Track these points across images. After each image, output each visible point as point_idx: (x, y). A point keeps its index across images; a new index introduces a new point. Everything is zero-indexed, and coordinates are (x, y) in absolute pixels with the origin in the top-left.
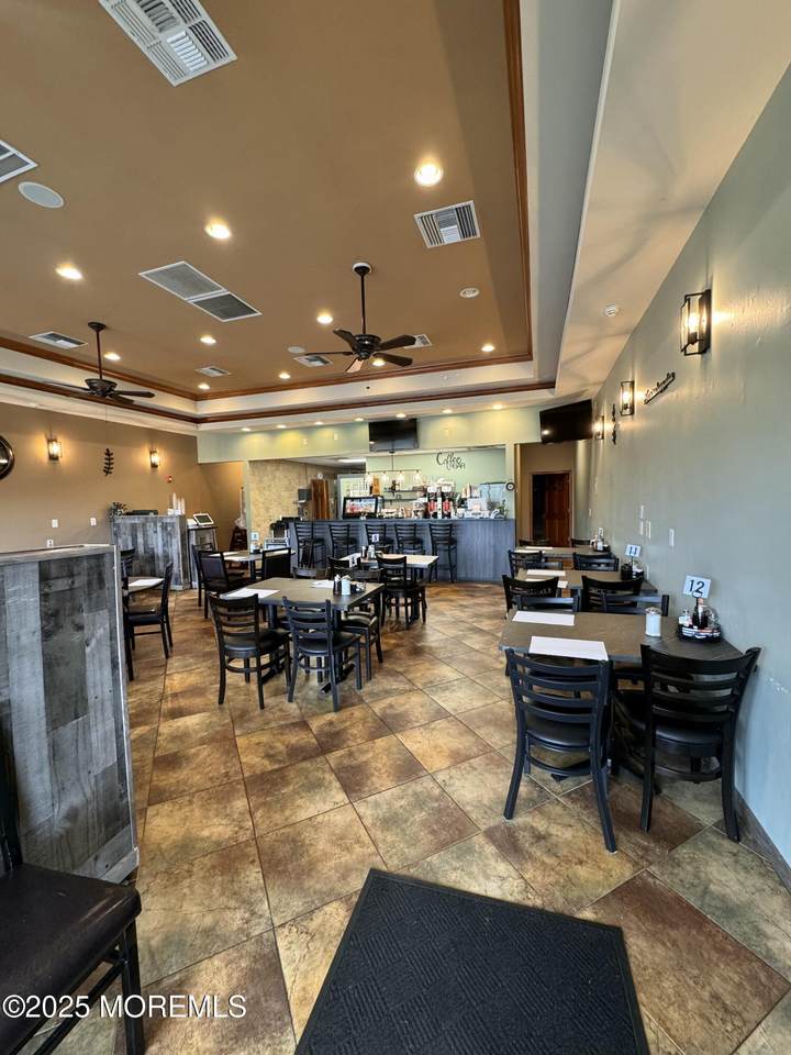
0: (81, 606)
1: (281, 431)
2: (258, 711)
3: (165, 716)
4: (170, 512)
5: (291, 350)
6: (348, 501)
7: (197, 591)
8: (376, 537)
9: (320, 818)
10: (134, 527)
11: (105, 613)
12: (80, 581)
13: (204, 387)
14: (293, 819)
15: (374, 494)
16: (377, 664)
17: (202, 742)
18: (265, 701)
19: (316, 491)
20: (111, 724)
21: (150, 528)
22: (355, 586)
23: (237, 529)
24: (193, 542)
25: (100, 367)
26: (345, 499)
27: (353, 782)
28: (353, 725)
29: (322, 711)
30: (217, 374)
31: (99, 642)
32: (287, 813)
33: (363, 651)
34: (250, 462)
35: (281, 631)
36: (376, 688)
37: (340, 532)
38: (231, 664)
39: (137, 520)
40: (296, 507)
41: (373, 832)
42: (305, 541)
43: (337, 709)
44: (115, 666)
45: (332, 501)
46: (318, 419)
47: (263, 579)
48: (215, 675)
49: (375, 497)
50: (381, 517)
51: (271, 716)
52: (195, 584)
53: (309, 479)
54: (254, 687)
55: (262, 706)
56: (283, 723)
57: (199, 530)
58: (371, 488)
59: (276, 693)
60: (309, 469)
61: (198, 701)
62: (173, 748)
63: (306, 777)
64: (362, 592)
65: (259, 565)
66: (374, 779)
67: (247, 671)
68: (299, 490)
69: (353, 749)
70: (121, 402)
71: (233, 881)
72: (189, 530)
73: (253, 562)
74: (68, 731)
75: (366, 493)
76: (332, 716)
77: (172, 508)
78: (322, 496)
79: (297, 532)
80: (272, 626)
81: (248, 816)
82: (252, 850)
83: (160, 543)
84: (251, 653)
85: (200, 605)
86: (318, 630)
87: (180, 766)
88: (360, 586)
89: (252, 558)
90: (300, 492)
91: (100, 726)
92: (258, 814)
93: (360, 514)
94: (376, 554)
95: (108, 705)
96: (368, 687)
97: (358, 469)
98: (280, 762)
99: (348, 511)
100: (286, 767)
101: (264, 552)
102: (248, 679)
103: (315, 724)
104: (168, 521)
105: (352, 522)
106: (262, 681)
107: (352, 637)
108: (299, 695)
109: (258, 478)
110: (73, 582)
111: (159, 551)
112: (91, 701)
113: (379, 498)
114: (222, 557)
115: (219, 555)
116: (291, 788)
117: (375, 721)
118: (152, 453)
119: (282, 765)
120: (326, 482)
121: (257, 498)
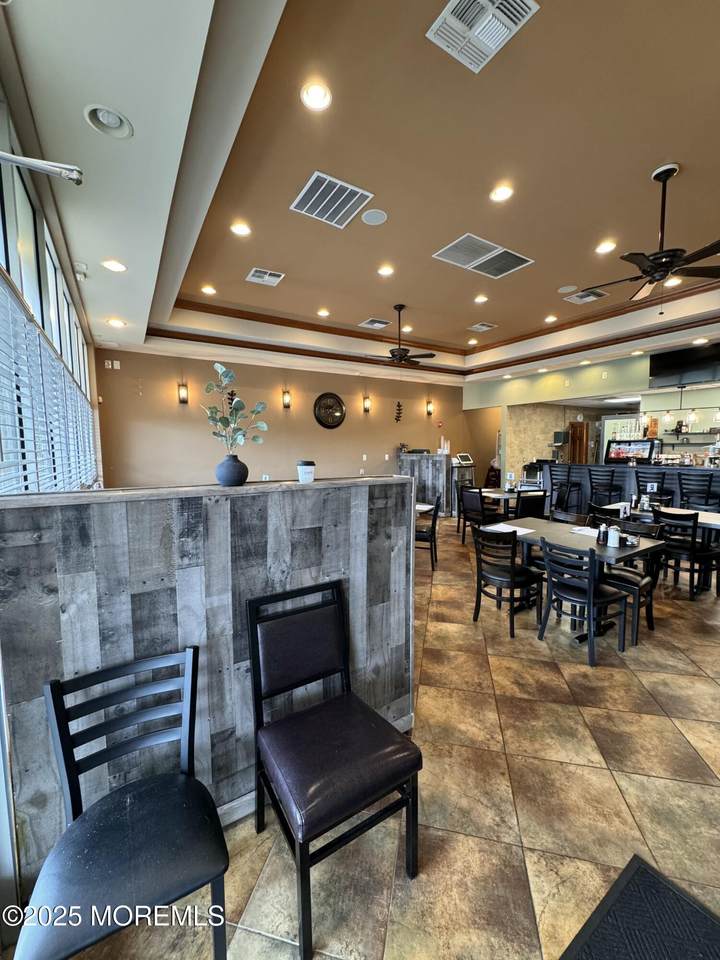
0: (390, 521)
1: (542, 374)
2: (508, 638)
3: (432, 617)
4: (440, 451)
5: (562, 290)
6: (613, 445)
7: (457, 519)
8: (652, 487)
9: (572, 768)
10: (413, 462)
11: (404, 528)
12: (391, 502)
13: (473, 342)
14: (542, 754)
15: (649, 437)
16: (646, 630)
17: (460, 648)
18: (516, 631)
19: (574, 433)
20: (403, 614)
21: (424, 463)
22: (626, 539)
23: (492, 469)
24: (455, 478)
25: (399, 339)
26: (610, 442)
27: (614, 749)
28: (612, 687)
29: (575, 660)
30: (485, 329)
31: (399, 549)
32: (537, 746)
33: (629, 612)
34: (508, 406)
35: (534, 569)
36: (643, 657)
37: (601, 477)
38: (486, 589)
39: (415, 457)
40: (551, 449)
41: (637, 814)
42: (562, 485)
43: (593, 663)
44: (408, 570)
45: (592, 444)
46: (584, 359)
47: (516, 518)
48: (470, 594)
49: (651, 441)
50: (658, 464)
51: (521, 647)
52: (455, 513)
53: (568, 422)
54: (505, 614)
55: (512, 635)
56: (532, 657)
57: (461, 467)
58: (646, 430)
59: (526, 627)
60: (568, 411)
61: (456, 613)
62: (437, 645)
63: (557, 720)
64: (633, 546)
65: (513, 503)
66: (640, 757)
67: (499, 599)
68: (556, 433)
69: (614, 713)
70: (412, 364)
71: (485, 781)
72: (453, 467)
73: (507, 501)
74: (378, 609)
75: (639, 436)
76: (586, 669)
77: (440, 447)
78: (581, 439)
79: (551, 475)
80: (525, 562)
81: (499, 730)
82: (502, 762)
83: (430, 478)
84: (505, 584)
85: (458, 531)
86: (574, 576)
87: (443, 663)
88: (631, 539)
89: (507, 496)
90: (557, 435)
91: (396, 613)
92: (509, 733)
93: (628, 459)
94: (650, 506)
95: (402, 599)
96: (631, 652)
97: (631, 409)
98: (529, 693)
99: (613, 455)
100: (536, 701)
101: (519, 492)
102: (499, 606)
103: (569, 671)
104: (438, 459)
105: (618, 468)
106: (513, 612)
107: (616, 593)
108: (549, 635)
109: (514, 422)
110: (387, 503)
111: (429, 483)
112: (392, 592)
113: (656, 442)
114: (481, 492)
115: (478, 490)
116: (541, 723)
117: (642, 693)
118: (429, 403)
119: (530, 698)
120: (587, 425)
121: (513, 440)
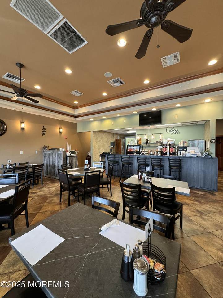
1: (104, 119)
10: (49, 154)
13: (76, 102)
15: (139, 144)
19: (117, 143)
21: (54, 155)
23: (88, 156)
26: (128, 146)
30: (78, 94)
34: (93, 132)
37: (125, 160)
40: (109, 149)
45: (122, 147)
46: (118, 113)
53: (115, 139)
57: (71, 157)
60: (115, 135)
68: (111, 142)
72: (67, 157)
75: (136, 144)
78: (119, 145)
83: (57, 162)
93: (134, 152)
97: (133, 135)
99: (129, 151)
104: (60, 153)
105: (130, 155)
109: (96, 138)
113: (141, 146)
118: (60, 128)
120: (121, 140)
121: (95, 144)
